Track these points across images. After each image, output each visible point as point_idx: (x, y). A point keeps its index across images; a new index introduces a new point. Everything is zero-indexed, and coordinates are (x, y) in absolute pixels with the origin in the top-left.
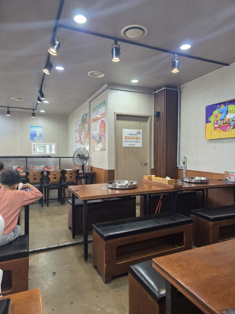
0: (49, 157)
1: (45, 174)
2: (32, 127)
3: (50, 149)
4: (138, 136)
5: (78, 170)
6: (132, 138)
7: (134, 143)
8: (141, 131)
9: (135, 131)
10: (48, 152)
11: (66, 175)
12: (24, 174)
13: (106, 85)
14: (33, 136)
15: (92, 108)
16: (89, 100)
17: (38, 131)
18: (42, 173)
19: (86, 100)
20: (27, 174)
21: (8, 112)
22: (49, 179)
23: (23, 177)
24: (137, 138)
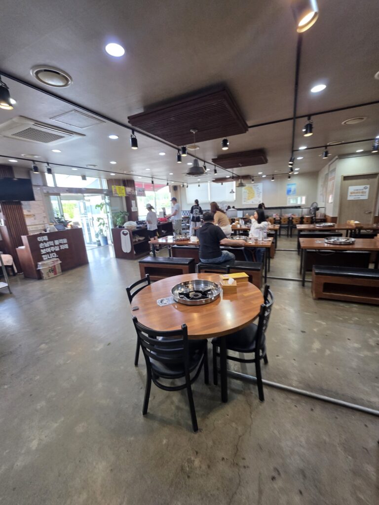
0: (299, 207)
1: (291, 219)
2: (288, 185)
3: (301, 201)
4: (364, 190)
5: (313, 217)
6: (357, 193)
7: (360, 197)
8: (368, 186)
9: (361, 187)
10: (299, 203)
11: (304, 220)
12: (279, 219)
13: (337, 157)
14: (289, 191)
15: (330, 170)
16: (330, 163)
17: (293, 187)
18: (289, 218)
19: (326, 164)
20: (281, 218)
21: (273, 179)
22: (292, 222)
23: (278, 220)
24: (363, 192)
